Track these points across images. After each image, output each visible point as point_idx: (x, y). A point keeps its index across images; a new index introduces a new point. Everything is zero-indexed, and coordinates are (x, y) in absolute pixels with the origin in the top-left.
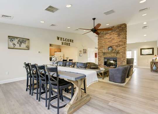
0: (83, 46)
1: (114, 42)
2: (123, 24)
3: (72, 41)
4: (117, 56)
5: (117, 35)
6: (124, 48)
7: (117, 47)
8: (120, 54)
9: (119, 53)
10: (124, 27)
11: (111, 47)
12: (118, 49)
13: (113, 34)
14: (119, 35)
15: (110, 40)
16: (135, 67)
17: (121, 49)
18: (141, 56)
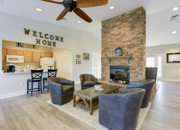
0: (82, 48)
1: (124, 39)
2: (140, 8)
3: (60, 39)
4: (129, 63)
5: (130, 28)
6: (141, 49)
7: (130, 48)
8: (134, 61)
9: (133, 59)
10: (141, 13)
11: (119, 48)
12: (132, 51)
13: (124, 26)
14: (133, 28)
15: (119, 37)
16: (159, 80)
17: (136, 52)
18: (168, 64)
